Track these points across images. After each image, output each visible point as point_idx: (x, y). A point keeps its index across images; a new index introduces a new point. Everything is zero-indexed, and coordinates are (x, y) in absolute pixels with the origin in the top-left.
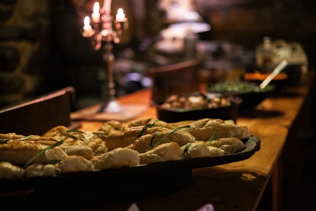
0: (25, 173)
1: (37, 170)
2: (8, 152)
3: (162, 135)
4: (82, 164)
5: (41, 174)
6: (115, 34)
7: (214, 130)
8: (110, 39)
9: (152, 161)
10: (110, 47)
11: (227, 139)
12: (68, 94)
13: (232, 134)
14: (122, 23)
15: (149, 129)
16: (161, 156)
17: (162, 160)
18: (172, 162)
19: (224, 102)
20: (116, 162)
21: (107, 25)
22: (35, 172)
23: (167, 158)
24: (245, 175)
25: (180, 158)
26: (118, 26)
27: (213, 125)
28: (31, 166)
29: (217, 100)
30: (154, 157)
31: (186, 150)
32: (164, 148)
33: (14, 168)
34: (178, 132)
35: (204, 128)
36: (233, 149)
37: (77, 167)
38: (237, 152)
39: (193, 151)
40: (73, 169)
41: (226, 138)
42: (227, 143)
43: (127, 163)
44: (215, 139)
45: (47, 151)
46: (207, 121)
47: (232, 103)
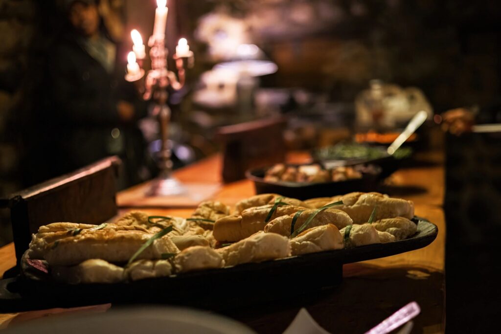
0: (129, 274)
1: (147, 269)
2: (96, 245)
3: (308, 216)
4: (211, 257)
5: (153, 274)
6: (172, 76)
7: (371, 208)
8: (164, 83)
9: (303, 251)
10: (163, 96)
11: (393, 220)
12: (114, 166)
13: (399, 211)
14: (185, 59)
15: (280, 209)
16: (317, 243)
17: (318, 249)
18: (331, 252)
19: (351, 172)
20: (261, 253)
21: (160, 63)
22: (144, 272)
23: (325, 246)
24: (411, 272)
25: (341, 246)
26: (180, 64)
27: (370, 201)
28: (136, 264)
29: (342, 169)
30: (306, 245)
31: (347, 235)
32: (320, 233)
33: (113, 268)
34: (329, 210)
35: (355, 205)
36: (403, 234)
37: (205, 263)
38: (408, 237)
39: (357, 236)
40: (200, 265)
41: (391, 217)
42: (394, 225)
43: (275, 253)
44: (375, 220)
45: (155, 241)
46: (358, 196)
47: (363, 174)
